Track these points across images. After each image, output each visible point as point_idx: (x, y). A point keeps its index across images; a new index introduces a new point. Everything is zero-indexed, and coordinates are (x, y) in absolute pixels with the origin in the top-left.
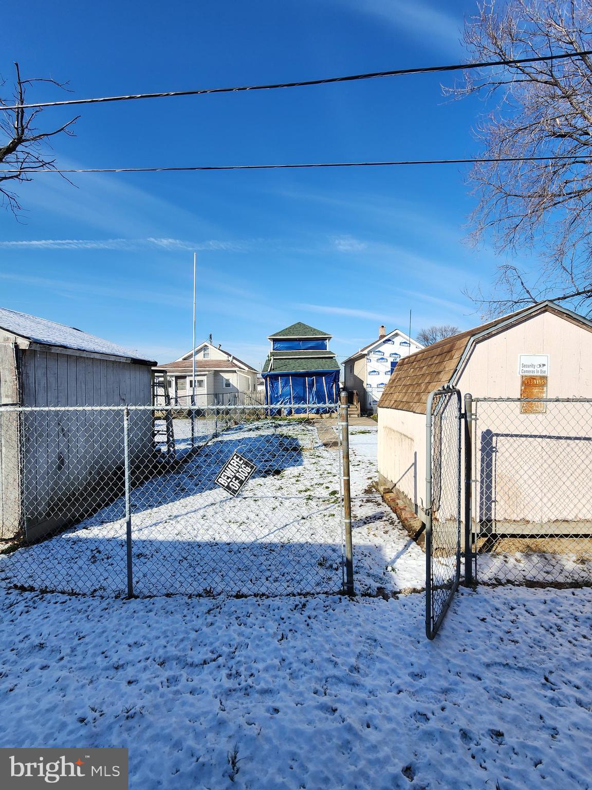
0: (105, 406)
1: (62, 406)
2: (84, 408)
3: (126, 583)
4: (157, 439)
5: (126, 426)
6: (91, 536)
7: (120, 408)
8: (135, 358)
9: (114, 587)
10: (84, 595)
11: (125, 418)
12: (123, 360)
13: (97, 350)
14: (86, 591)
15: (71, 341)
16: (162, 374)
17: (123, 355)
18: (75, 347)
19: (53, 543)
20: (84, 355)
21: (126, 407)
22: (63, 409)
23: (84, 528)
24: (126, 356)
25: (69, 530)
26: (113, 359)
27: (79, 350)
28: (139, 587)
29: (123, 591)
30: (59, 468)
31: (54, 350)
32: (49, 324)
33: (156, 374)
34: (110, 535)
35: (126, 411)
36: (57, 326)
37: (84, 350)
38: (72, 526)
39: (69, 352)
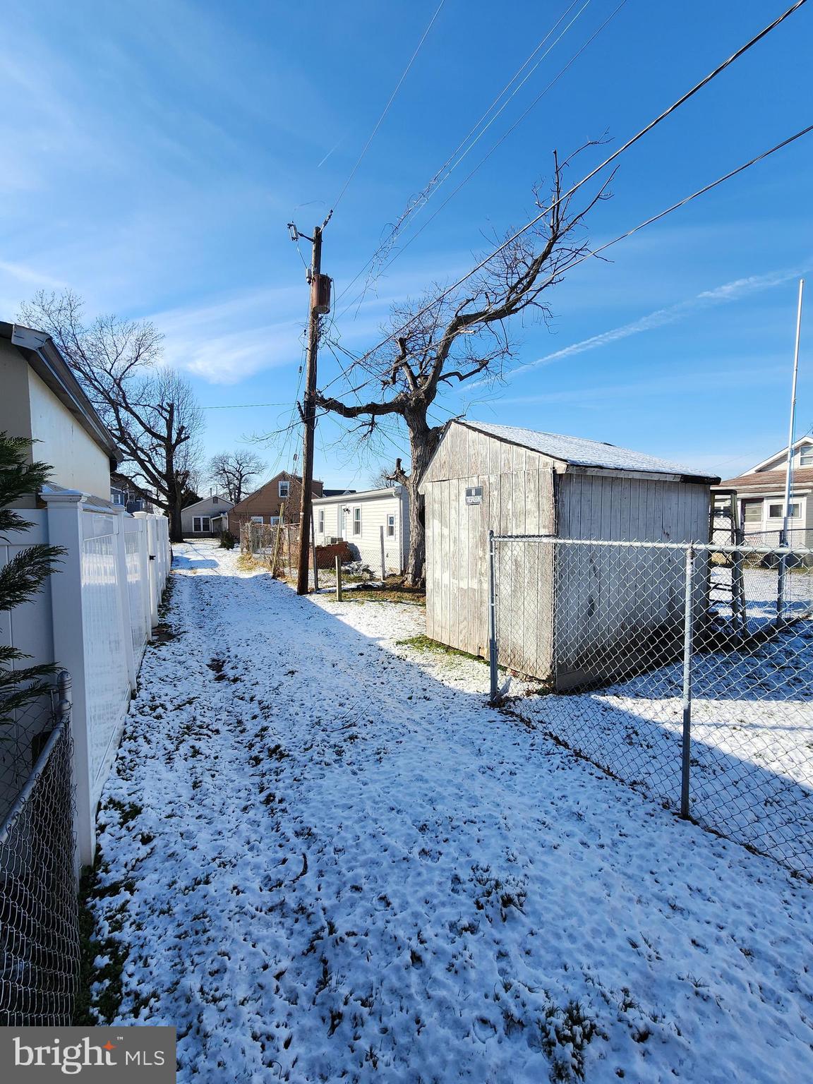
0: (659, 542)
1: (604, 540)
2: (631, 543)
3: (680, 794)
4: (714, 595)
5: (689, 572)
6: (623, 707)
7: (680, 545)
8: (686, 474)
9: (662, 791)
10: (622, 781)
11: (689, 561)
12: (670, 478)
13: (636, 467)
14: (625, 777)
15: (607, 459)
16: (729, 497)
17: (669, 471)
18: (612, 466)
19: (581, 699)
20: (621, 475)
21: (690, 544)
22: (606, 543)
23: (615, 695)
24: (674, 472)
25: (597, 691)
26: (656, 477)
27: (616, 469)
28: (698, 809)
29: (674, 804)
30: (590, 613)
31: (590, 472)
32: (580, 441)
33: (717, 497)
34: (648, 716)
35: (689, 551)
36: (589, 444)
37: (622, 469)
38: (602, 686)
39: (605, 473)
